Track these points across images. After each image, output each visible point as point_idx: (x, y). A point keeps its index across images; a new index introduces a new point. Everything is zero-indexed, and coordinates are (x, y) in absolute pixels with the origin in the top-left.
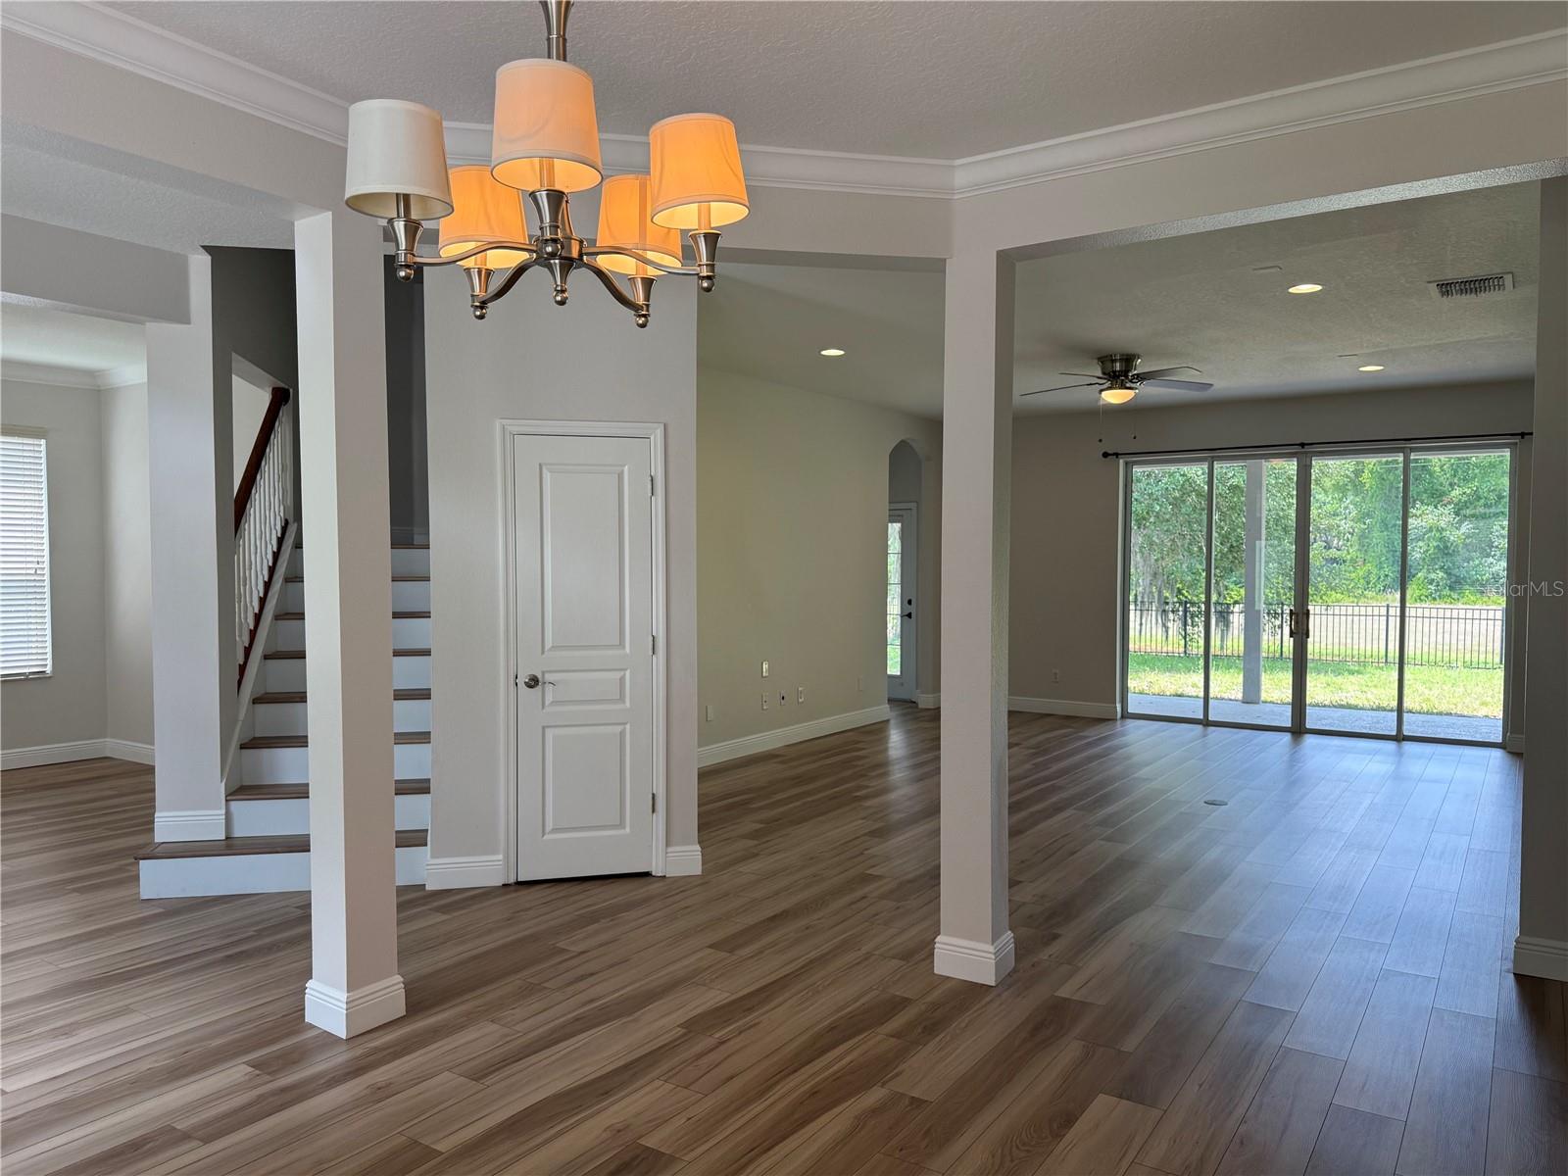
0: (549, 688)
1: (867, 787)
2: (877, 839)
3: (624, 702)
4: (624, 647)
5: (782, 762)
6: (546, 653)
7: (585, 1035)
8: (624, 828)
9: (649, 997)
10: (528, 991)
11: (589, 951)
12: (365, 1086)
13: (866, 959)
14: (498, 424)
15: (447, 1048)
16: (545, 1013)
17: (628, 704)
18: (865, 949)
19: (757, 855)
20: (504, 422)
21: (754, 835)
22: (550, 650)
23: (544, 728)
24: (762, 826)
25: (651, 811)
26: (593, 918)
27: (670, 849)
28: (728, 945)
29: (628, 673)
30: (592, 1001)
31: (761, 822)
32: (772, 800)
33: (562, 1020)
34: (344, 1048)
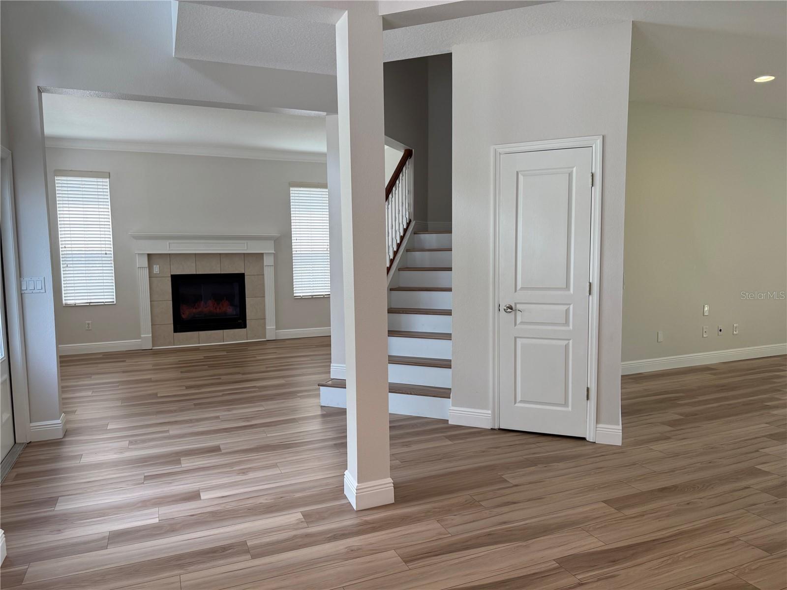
0: (519, 313)
1: (780, 399)
2: (775, 442)
3: (569, 326)
4: (569, 290)
5: (714, 374)
6: (518, 292)
7: (492, 547)
8: (568, 407)
9: (545, 530)
10: (472, 504)
11: (520, 485)
12: (345, 547)
13: (733, 542)
14: (492, 148)
15: (404, 533)
16: (471, 524)
17: (571, 327)
18: (733, 533)
19: (669, 438)
20: (496, 147)
21: (672, 424)
22: (520, 290)
23: (515, 338)
24: (682, 417)
25: (586, 398)
26: (533, 463)
27: (600, 425)
28: (619, 503)
29: (571, 307)
30: (505, 523)
31: (681, 414)
32: (696, 400)
33: (478, 532)
34: (354, 516)
